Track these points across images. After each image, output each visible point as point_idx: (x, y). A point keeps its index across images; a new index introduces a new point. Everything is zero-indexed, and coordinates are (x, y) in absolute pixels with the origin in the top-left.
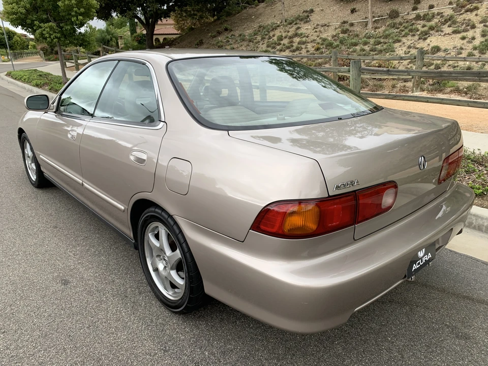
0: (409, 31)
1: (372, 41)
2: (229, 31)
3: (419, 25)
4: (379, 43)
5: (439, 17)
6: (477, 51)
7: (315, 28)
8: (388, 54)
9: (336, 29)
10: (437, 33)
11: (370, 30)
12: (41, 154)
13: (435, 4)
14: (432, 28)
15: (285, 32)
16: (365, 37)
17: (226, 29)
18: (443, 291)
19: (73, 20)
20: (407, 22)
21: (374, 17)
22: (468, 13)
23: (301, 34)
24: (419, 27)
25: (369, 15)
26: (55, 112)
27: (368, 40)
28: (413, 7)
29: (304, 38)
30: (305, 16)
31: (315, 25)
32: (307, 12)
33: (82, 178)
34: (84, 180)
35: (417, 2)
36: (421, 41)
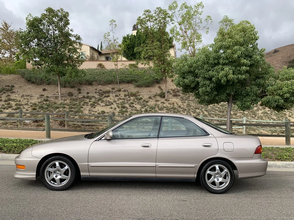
1: (67, 106)
3: (87, 101)
4: (72, 108)
6: (120, 113)
8: (81, 113)
9: (38, 98)
10: (98, 105)
13: (89, 92)
14: (94, 103)
16: (61, 104)
20: (80, 99)
22: (106, 98)
23: (14, 99)
27: (64, 106)
28: (78, 92)
29: (18, 102)
30: (10, 89)
31: (21, 95)
32: (9, 86)
33: (155, 163)
34: (157, 164)
35: (79, 90)
36: (93, 108)
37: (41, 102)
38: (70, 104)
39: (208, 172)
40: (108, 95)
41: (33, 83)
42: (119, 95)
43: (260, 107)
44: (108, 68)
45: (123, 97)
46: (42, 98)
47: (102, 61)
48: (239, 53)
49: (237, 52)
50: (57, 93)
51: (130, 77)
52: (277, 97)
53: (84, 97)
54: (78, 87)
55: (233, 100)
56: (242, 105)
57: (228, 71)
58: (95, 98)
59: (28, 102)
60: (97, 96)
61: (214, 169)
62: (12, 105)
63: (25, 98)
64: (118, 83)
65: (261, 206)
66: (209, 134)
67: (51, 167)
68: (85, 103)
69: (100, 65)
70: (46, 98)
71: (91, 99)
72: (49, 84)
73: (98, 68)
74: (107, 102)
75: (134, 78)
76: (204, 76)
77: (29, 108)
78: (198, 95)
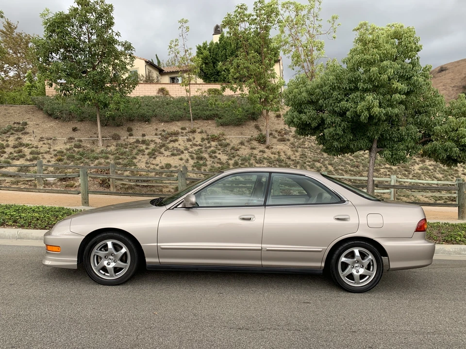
1: (111, 156)
4: (119, 158)
5: (153, 143)
6: (195, 168)
7: (40, 140)
9: (65, 143)
10: (161, 155)
12: (163, 244)
13: (145, 133)
14: (154, 151)
20: (131, 144)
22: (173, 143)
23: (27, 145)
24: (144, 149)
25: (99, 136)
28: (128, 133)
29: (33, 149)
30: (22, 128)
31: (38, 138)
32: (19, 123)
33: (260, 245)
34: (263, 246)
35: (129, 130)
36: (152, 159)
37: (70, 149)
38: (116, 152)
39: (343, 259)
40: (175, 138)
41: (56, 118)
42: (192, 139)
43: (416, 159)
44: (174, 96)
45: (199, 142)
46: (72, 142)
47: (166, 84)
48: (390, 71)
49: (386, 70)
50: (95, 136)
51: (210, 110)
52: (449, 144)
53: (138, 141)
54: (128, 126)
55: (377, 147)
56: (392, 155)
57: (372, 102)
58: (156, 143)
59: (50, 148)
60: (158, 141)
61: (352, 255)
62: (26, 154)
63: (45, 142)
64: (192, 120)
65: (425, 311)
66: (344, 201)
67: (100, 250)
68: (139, 151)
69: (162, 90)
70: (77, 143)
71: (148, 145)
72: (82, 121)
73: (159, 95)
74: (174, 150)
75: (217, 112)
76: (334, 109)
77: (52, 158)
78: (322, 140)
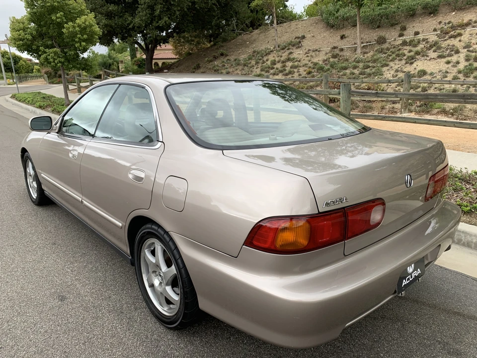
0: (396, 55)
1: (361, 65)
2: (224, 56)
3: (406, 50)
4: (368, 67)
5: (424, 43)
6: (462, 75)
7: (306, 53)
8: (377, 77)
9: (326, 54)
10: (423, 58)
11: (359, 54)
12: (42, 172)
13: (420, 30)
14: (417, 53)
15: (278, 57)
16: (354, 61)
17: (222, 55)
18: (434, 307)
19: (76, 46)
20: (394, 47)
21: (362, 43)
22: (452, 39)
23: (294, 59)
24: (406, 52)
25: (358, 41)
26: (57, 133)
27: (357, 64)
28: (399, 34)
29: (296, 63)
30: (298, 42)
31: (307, 51)
32: (299, 38)
33: (81, 196)
34: (83, 198)
35: (403, 29)
36: (407, 65)
40: (459, 32)
46: (333, 52)
53: (404, 43)
58: (427, 42)
60: (433, 39)
62: (287, 68)
63: (310, 54)
68: (399, 55)
70: (337, 52)
71: (415, 46)
72: (355, 26)
74: (447, 49)
77: (305, 71)
